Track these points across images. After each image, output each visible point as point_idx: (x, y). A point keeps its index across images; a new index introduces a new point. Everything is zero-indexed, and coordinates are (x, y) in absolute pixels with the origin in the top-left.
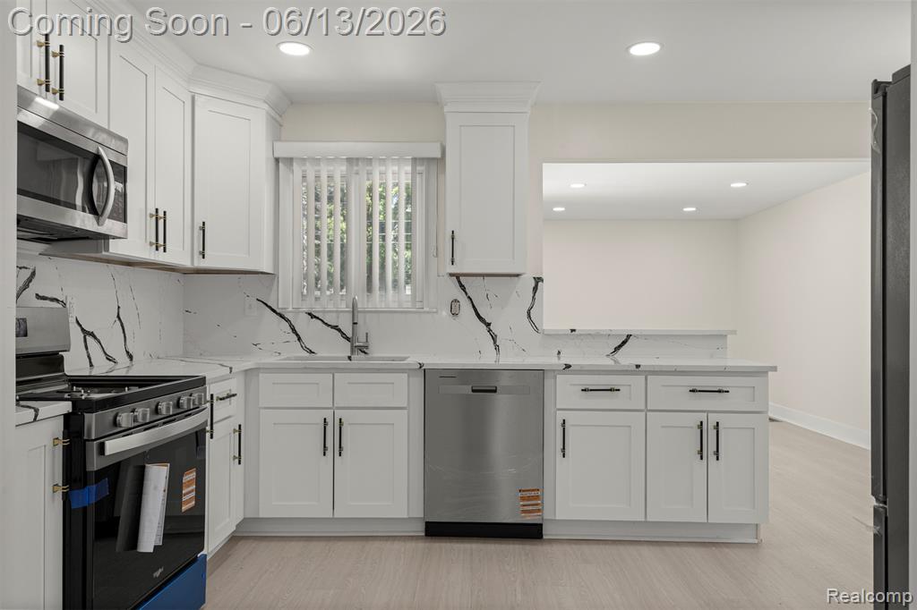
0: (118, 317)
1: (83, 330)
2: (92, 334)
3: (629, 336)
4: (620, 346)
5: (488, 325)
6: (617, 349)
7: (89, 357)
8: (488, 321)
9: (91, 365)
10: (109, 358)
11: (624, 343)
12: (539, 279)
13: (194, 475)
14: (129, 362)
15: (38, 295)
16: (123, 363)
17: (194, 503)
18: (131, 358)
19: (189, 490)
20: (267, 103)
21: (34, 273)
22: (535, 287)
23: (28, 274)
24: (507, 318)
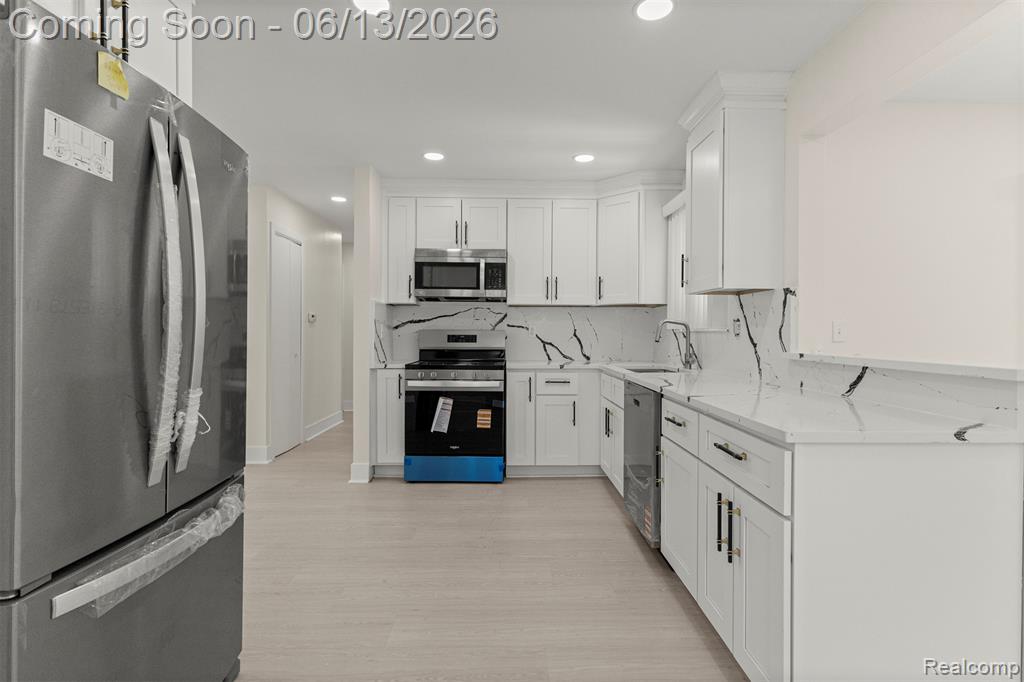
0: (575, 335)
1: (542, 341)
2: (551, 344)
3: (865, 369)
4: (856, 383)
5: (755, 345)
6: (854, 385)
7: (548, 355)
8: (755, 342)
9: (549, 359)
10: (565, 357)
11: (860, 378)
12: (787, 291)
13: (489, 412)
14: (585, 360)
15: (509, 325)
16: (580, 361)
17: (489, 427)
18: (588, 358)
19: (484, 419)
20: (643, 184)
21: (506, 315)
22: (785, 302)
23: (502, 316)
24: (766, 337)
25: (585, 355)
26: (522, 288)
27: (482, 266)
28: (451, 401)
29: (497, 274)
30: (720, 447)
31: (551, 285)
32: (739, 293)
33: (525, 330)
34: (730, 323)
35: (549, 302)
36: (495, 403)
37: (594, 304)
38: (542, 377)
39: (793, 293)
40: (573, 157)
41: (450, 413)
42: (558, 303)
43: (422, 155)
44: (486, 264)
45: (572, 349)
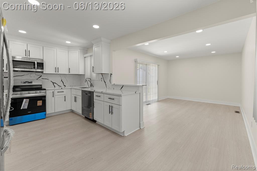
1: (53, 82)
2: (55, 83)
3: (123, 86)
4: (122, 88)
5: (105, 83)
7: (54, 86)
9: (55, 87)
10: (59, 86)
11: (122, 87)
12: (111, 74)
13: (41, 101)
14: (64, 86)
15: (42, 79)
16: (63, 87)
17: (41, 105)
18: (65, 86)
19: (40, 103)
20: (80, 50)
21: (41, 76)
22: (111, 76)
23: (40, 76)
24: (107, 81)
25: (64, 85)
26: (48, 69)
27: (36, 63)
28: (28, 100)
29: (41, 65)
30: (109, 98)
31: (57, 69)
32: (102, 74)
33: (47, 80)
34: (100, 79)
35: (56, 73)
36: (43, 99)
37: (68, 74)
38: (56, 91)
39: (112, 75)
40: (65, 41)
41: (28, 103)
42: (58, 73)
43: (18, 31)
44: (37, 62)
45: (61, 84)
